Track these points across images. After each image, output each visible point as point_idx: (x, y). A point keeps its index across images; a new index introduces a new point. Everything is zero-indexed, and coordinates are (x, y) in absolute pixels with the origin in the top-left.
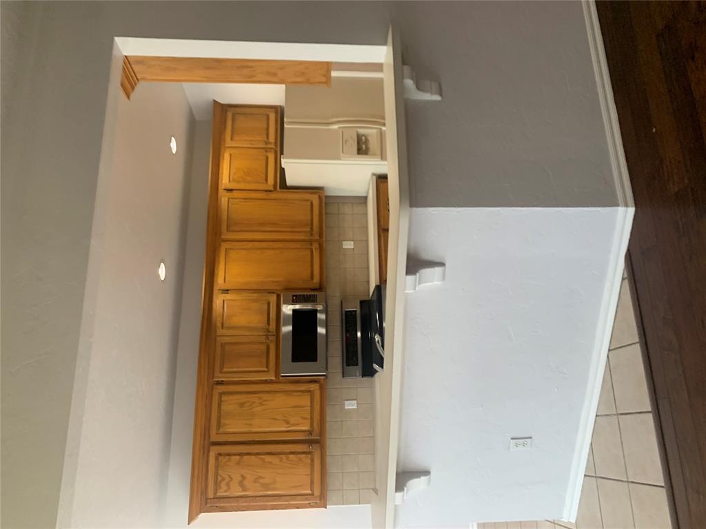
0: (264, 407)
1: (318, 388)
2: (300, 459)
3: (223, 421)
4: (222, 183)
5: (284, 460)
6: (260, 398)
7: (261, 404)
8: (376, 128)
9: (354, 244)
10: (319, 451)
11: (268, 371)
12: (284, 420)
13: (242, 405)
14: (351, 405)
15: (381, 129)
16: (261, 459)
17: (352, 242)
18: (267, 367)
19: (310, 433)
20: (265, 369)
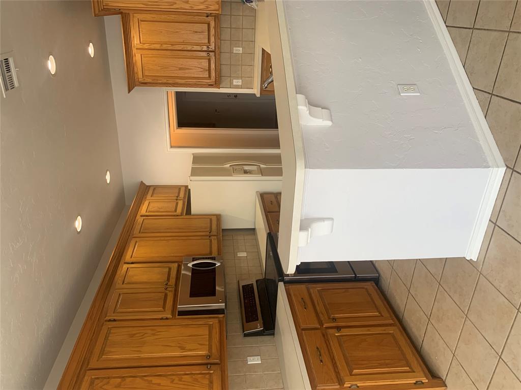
0: (157, 337)
1: (217, 321)
2: (196, 380)
3: (107, 349)
4: (140, 212)
5: (175, 382)
6: (152, 330)
7: (154, 334)
8: (256, 165)
9: (247, 254)
10: (219, 372)
11: (165, 311)
12: (179, 347)
13: (132, 336)
14: (254, 361)
15: (260, 166)
16: (147, 380)
17: (245, 253)
18: (164, 307)
19: (208, 357)
20: (161, 309)
